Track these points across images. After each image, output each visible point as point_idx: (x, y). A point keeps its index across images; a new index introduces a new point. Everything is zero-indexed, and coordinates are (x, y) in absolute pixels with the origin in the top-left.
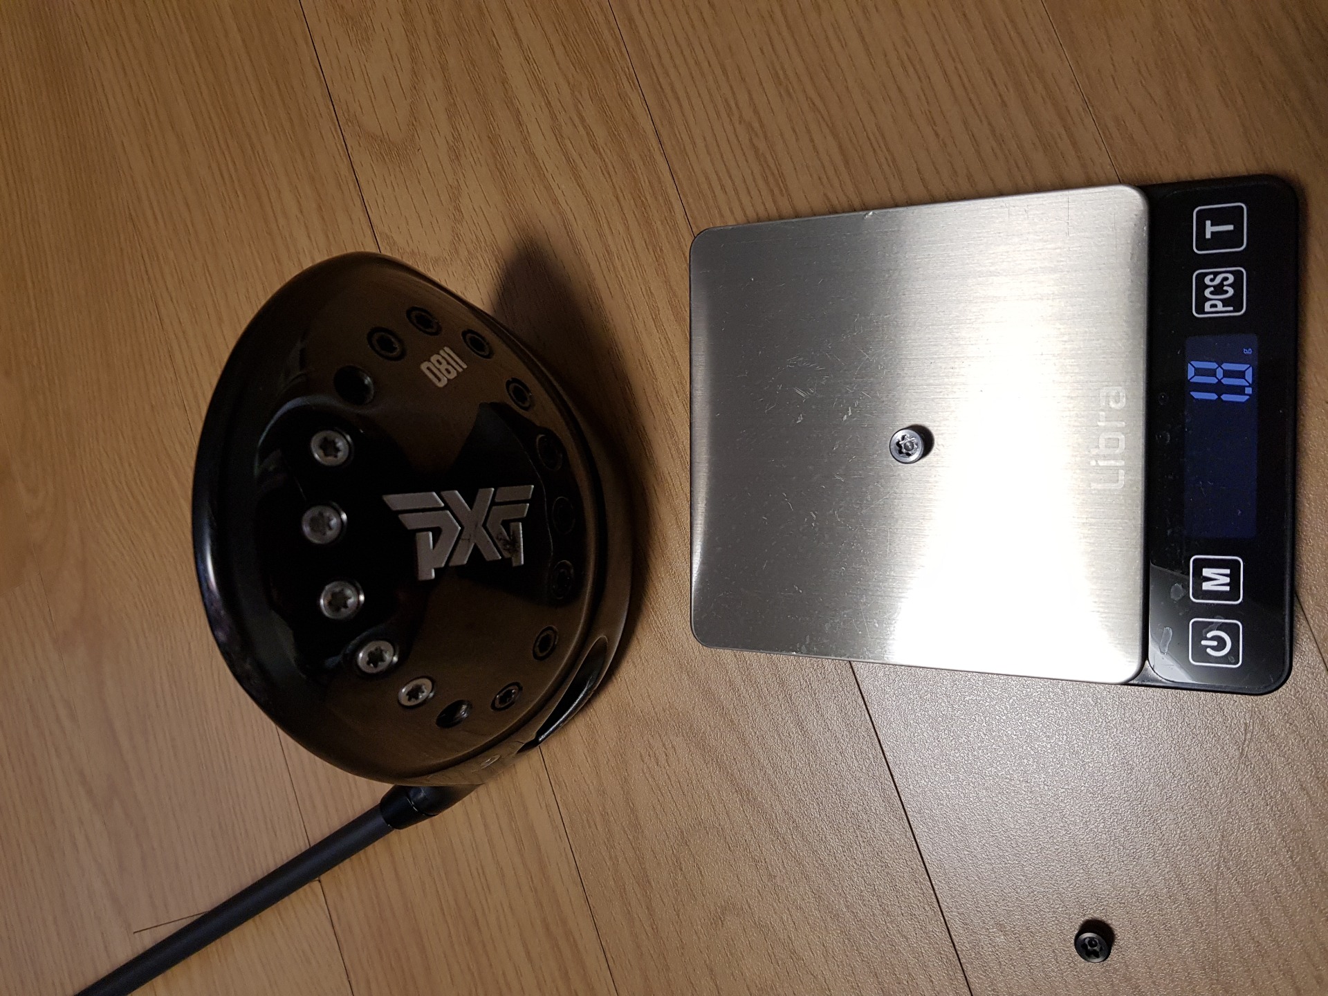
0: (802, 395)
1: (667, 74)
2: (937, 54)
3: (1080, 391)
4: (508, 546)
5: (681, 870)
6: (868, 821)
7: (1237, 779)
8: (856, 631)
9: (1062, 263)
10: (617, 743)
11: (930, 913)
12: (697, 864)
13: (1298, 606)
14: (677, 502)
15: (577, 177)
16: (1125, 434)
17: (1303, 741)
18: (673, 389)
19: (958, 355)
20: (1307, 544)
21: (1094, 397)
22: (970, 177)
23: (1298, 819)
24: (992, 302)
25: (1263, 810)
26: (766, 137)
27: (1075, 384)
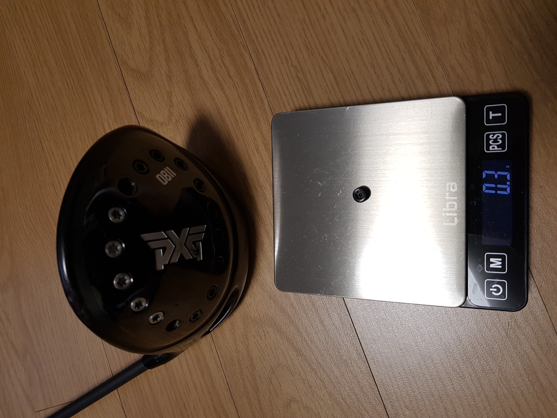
0: (321, 184)
1: (260, 45)
2: (375, 38)
3: (438, 184)
4: (195, 253)
5: (272, 384)
6: (351, 363)
7: (505, 345)
8: (345, 285)
9: (429, 130)
10: (244, 331)
11: (378, 402)
12: (279, 382)
13: (530, 272)
14: (267, 227)
15: (222, 89)
16: (457, 202)
17: (533, 329)
18: (265, 179)
19: (386, 168)
20: (533, 246)
21: (444, 186)
22: (389, 90)
23: (531, 362)
24: (400, 146)
25: (516, 358)
26: (303, 72)
27: (436, 181)
